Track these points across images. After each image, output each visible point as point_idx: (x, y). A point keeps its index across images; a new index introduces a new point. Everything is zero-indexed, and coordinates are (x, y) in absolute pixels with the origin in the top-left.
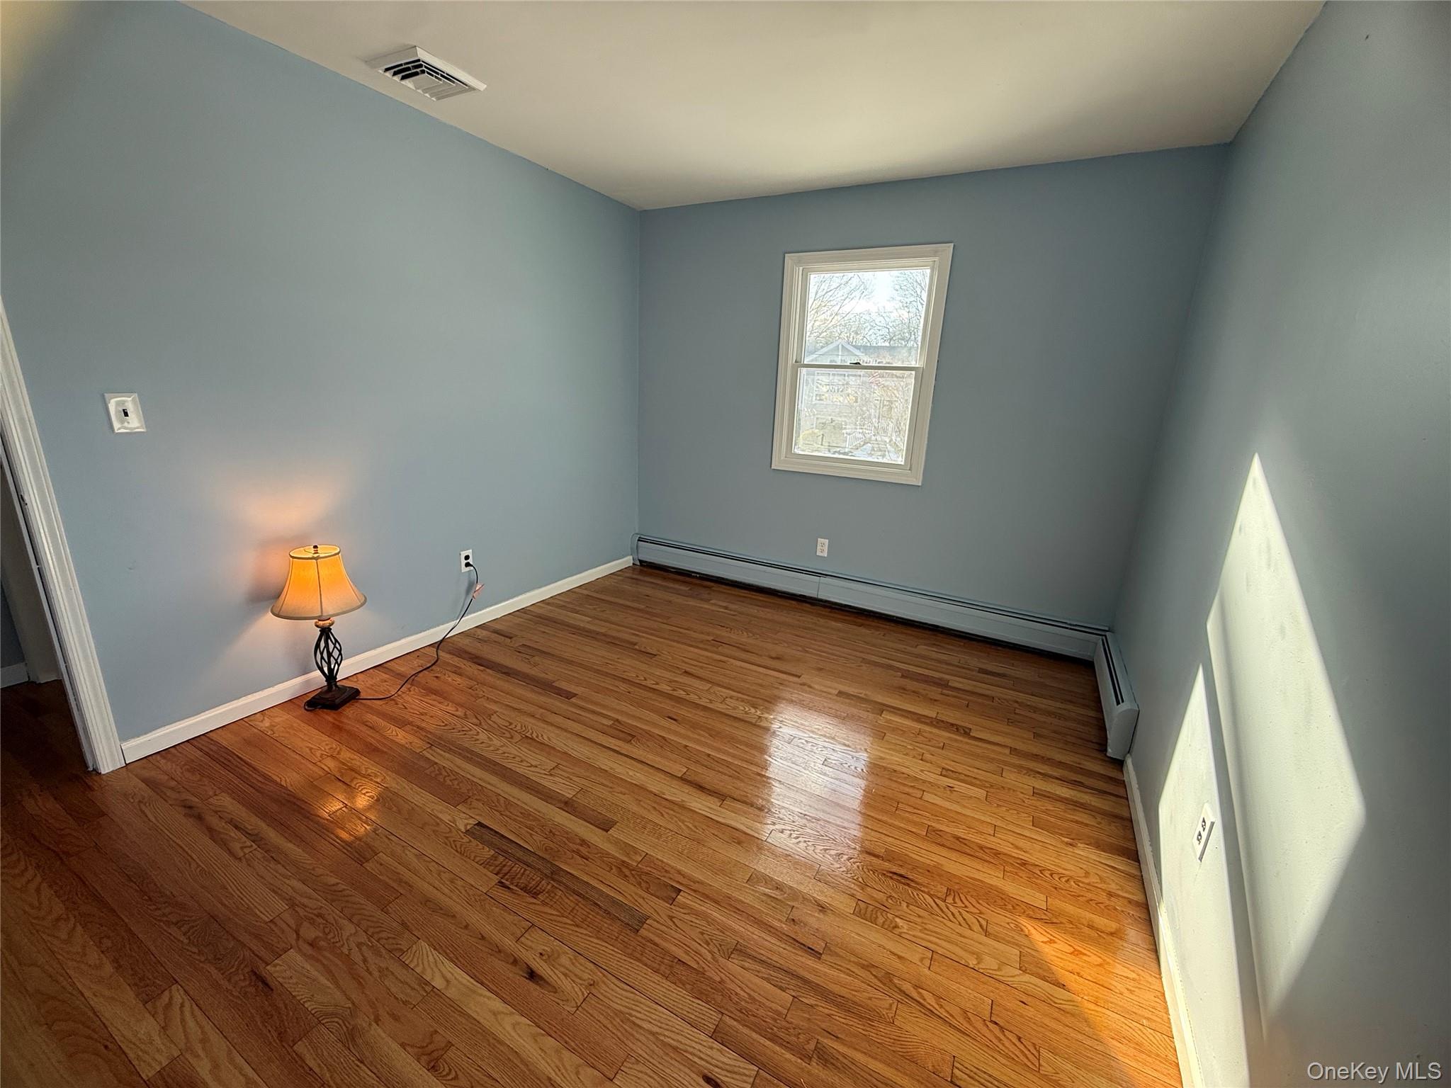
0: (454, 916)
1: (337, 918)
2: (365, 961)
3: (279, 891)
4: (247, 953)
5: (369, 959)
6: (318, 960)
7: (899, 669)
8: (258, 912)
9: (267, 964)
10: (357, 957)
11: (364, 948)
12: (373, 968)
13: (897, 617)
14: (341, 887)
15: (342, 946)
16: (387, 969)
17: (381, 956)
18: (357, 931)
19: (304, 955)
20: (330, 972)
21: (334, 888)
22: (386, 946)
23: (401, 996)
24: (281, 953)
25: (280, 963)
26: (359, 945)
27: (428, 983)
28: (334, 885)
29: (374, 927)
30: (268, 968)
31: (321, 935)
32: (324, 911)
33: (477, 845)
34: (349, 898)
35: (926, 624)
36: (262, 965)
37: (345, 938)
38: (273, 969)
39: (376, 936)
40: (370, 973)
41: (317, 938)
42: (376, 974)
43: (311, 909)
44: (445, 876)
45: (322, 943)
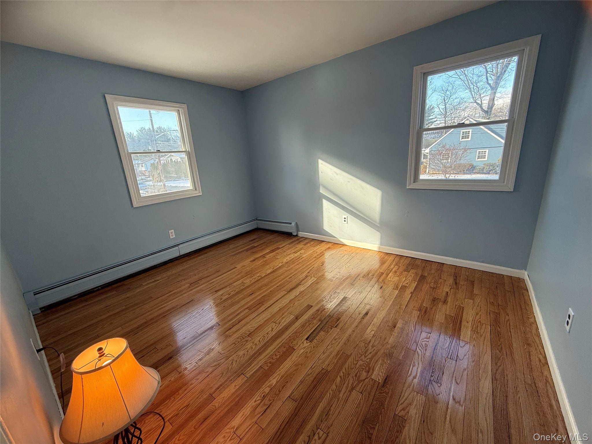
0: (350, 335)
1: (356, 369)
2: (371, 353)
3: (346, 399)
4: (377, 393)
5: (370, 352)
6: (374, 366)
7: (244, 250)
8: (358, 402)
9: (379, 382)
10: (370, 356)
11: (366, 355)
12: (373, 350)
13: (209, 245)
14: (342, 374)
15: (367, 362)
16: (372, 346)
17: (368, 349)
18: (361, 360)
19: (373, 372)
20: (377, 361)
21: (342, 377)
22: (364, 349)
23: (379, 339)
24: (374, 380)
25: (377, 379)
26: (365, 357)
27: (374, 335)
28: (341, 378)
29: (358, 355)
30: (380, 382)
31: (364, 371)
32: (354, 375)
33: (319, 337)
34: (347, 369)
35: (217, 242)
36: (380, 384)
37: (363, 363)
38: (380, 380)
39: (361, 353)
40: (374, 350)
41: (365, 372)
42: (374, 348)
43: (353, 380)
44: (333, 342)
45: (367, 369)
